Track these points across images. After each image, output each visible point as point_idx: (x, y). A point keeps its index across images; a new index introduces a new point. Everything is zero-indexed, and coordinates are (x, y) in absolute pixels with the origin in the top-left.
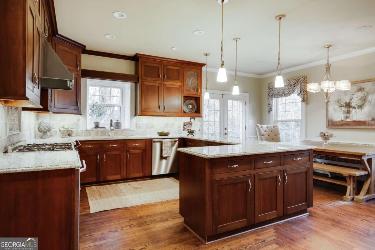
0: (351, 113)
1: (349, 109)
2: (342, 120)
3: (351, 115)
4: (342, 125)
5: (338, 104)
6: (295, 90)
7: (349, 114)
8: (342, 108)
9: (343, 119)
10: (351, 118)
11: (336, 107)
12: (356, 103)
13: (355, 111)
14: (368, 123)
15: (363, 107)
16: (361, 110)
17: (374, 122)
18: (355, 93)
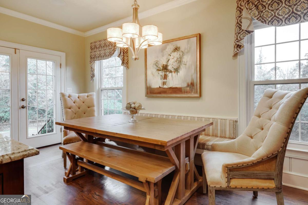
0: (167, 78)
1: (166, 74)
2: (160, 87)
3: (168, 80)
4: (160, 93)
5: (155, 66)
6: (115, 51)
7: (166, 79)
8: (160, 72)
9: (160, 86)
10: (167, 85)
11: (154, 70)
12: (173, 66)
13: (172, 76)
14: (184, 90)
15: (179, 71)
16: (177, 75)
17: (190, 89)
18: (171, 53)
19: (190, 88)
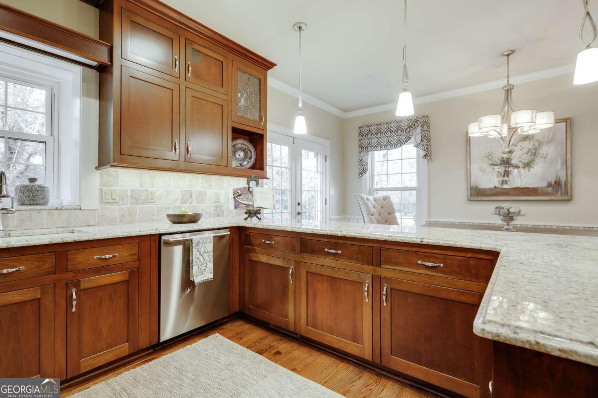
0: (510, 176)
1: (507, 169)
2: (495, 187)
3: (511, 178)
4: (496, 195)
5: (487, 160)
6: (410, 138)
7: (508, 176)
8: (496, 167)
9: (497, 185)
10: (510, 184)
11: (486, 166)
12: (520, 159)
13: (519, 172)
14: (542, 191)
15: (532, 165)
16: (529, 171)
17: (553, 190)
18: (517, 143)
19: (553, 188)
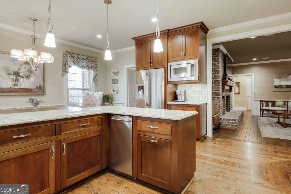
0: (19, 82)
1: (17, 78)
2: (10, 87)
4: (11, 92)
5: (5, 71)
8: (11, 76)
10: (19, 86)
11: (4, 74)
12: (24, 73)
13: (23, 80)
14: (34, 90)
15: (30, 78)
16: (28, 80)
